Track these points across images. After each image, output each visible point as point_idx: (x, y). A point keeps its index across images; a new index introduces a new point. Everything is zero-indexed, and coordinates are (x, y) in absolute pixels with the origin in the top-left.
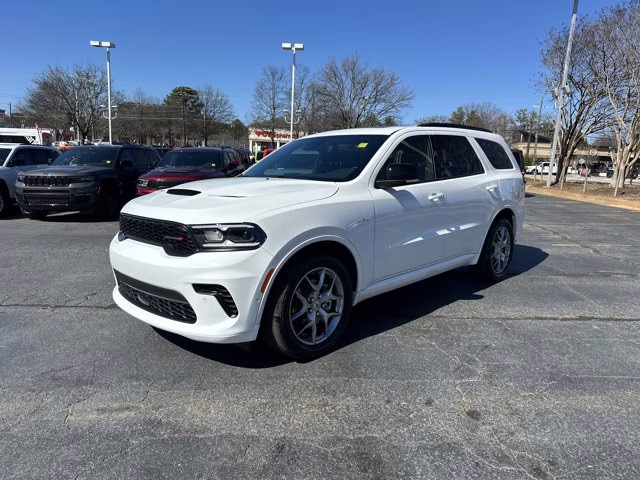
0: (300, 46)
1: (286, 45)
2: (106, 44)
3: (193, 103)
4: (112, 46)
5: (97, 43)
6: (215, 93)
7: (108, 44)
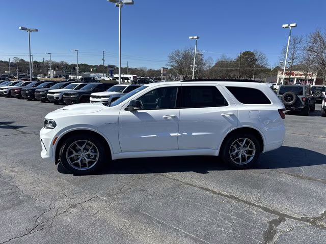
0: (294, 25)
1: (285, 26)
2: (195, 37)
3: (251, 59)
4: (198, 38)
5: (192, 38)
6: (258, 54)
7: (196, 37)
